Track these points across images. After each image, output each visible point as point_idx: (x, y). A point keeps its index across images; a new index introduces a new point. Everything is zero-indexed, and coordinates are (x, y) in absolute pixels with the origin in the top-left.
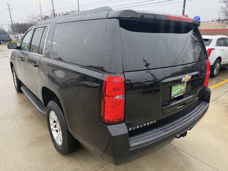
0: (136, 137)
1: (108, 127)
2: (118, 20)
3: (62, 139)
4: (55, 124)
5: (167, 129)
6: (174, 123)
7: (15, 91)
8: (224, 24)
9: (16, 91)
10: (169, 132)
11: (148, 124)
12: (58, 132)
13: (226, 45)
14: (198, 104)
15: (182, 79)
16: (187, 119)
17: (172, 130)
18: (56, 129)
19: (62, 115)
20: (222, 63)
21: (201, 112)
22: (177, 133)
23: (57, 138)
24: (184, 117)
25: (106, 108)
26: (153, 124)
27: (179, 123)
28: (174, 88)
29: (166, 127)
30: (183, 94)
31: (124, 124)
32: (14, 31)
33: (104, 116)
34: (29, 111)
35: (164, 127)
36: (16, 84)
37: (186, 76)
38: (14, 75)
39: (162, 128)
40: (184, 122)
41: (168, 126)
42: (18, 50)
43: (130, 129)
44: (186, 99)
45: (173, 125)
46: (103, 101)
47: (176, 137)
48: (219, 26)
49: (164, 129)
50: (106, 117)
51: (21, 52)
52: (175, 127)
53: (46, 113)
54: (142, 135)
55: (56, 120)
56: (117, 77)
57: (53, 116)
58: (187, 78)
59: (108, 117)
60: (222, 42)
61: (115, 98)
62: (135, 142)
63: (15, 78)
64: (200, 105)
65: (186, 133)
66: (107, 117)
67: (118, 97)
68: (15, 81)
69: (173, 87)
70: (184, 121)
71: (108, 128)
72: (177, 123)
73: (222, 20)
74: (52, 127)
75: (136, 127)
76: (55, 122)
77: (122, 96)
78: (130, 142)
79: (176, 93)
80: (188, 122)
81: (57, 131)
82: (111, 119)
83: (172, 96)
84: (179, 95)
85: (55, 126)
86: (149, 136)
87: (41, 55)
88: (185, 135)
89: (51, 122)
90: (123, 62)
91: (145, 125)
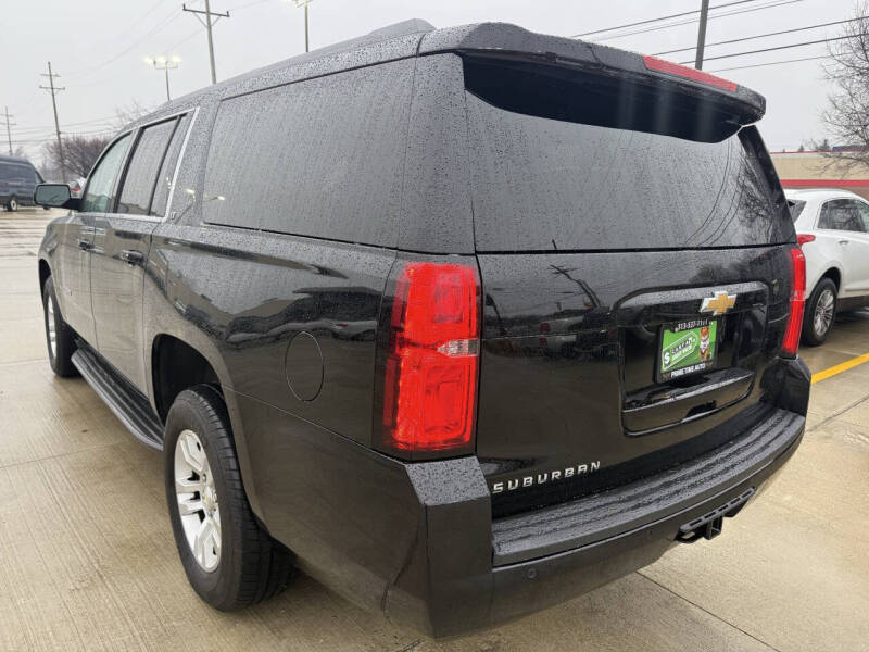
0: (521, 521)
1: (411, 469)
2: (459, 60)
3: (219, 545)
4: (195, 486)
5: (646, 499)
6: (672, 478)
7: (48, 372)
8: (843, 163)
9: (53, 373)
10: (653, 508)
11: (569, 472)
12: (207, 519)
13: (856, 226)
14: (762, 419)
15: (700, 302)
16: (721, 467)
17: (663, 505)
18: (198, 505)
19: (226, 442)
20: (842, 294)
21: (775, 446)
22: (685, 518)
23: (200, 540)
24: (713, 460)
25: (402, 394)
26: (591, 474)
27: (692, 481)
28: (669, 340)
29: (641, 490)
30: (703, 366)
31: (474, 461)
32: (63, 166)
33: (395, 427)
34: (94, 446)
35: (632, 493)
36: (54, 345)
37: (717, 293)
38: (51, 310)
39: (625, 495)
40: (712, 478)
41: (647, 487)
42: (73, 213)
43: (498, 487)
44: (715, 386)
45: (668, 485)
46: (391, 363)
47: (680, 538)
48: (826, 167)
49: (630, 499)
50: (400, 432)
51: (83, 219)
52: (677, 492)
53: (161, 447)
54: (546, 516)
55: (199, 470)
56: (448, 270)
57: (190, 452)
58: (719, 299)
59: (411, 432)
60: (840, 215)
61: (441, 349)
62: (518, 541)
63: (52, 324)
64: (771, 421)
65: (718, 524)
66: (404, 433)
67: (452, 349)
68: (53, 334)
69: (667, 334)
70: (709, 473)
71: (410, 473)
72: (683, 479)
73: (836, 149)
74: (183, 499)
75: (521, 482)
76: (195, 477)
77: (466, 342)
78: (497, 539)
79: (677, 357)
80: (726, 477)
81: (201, 514)
82: (423, 440)
83: (664, 369)
84: (690, 370)
85: (197, 496)
86: (572, 521)
87: (158, 219)
88: (715, 533)
89: (181, 477)
90: (477, 214)
91: (556, 474)
